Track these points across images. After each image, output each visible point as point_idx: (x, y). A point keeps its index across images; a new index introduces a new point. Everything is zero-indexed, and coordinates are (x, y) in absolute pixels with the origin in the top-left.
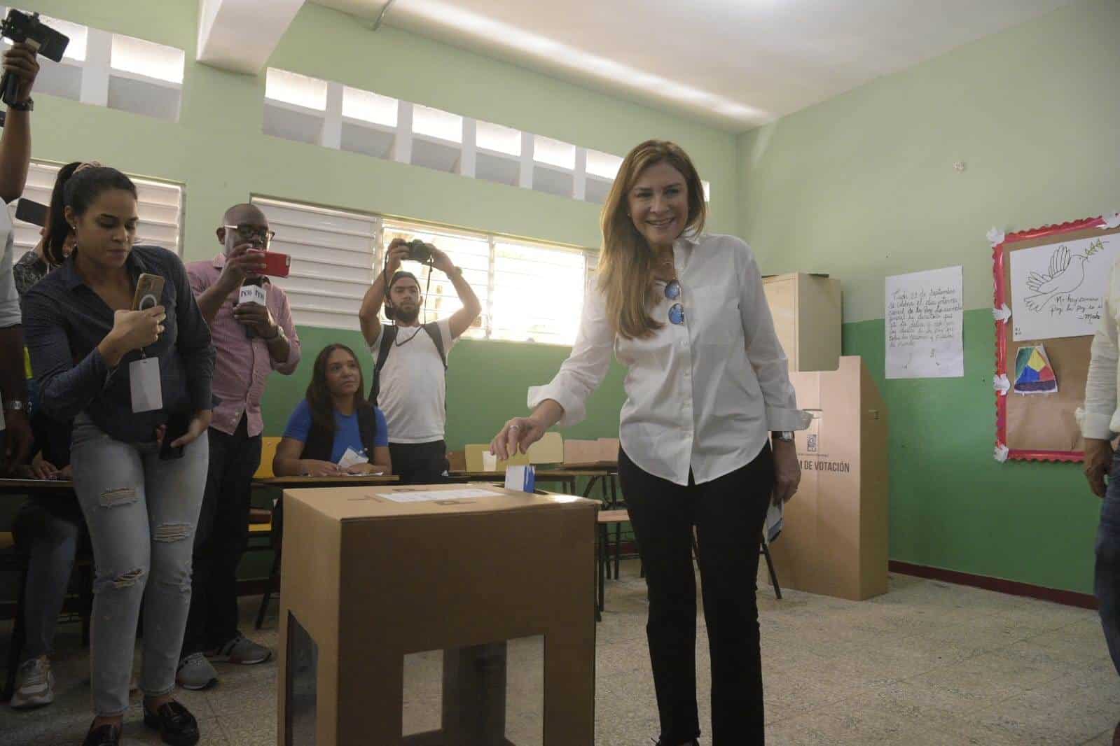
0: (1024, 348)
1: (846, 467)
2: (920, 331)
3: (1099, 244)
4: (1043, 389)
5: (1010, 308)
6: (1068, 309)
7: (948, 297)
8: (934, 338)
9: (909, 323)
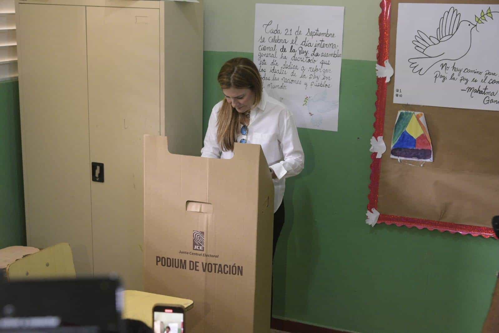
0: (404, 111)
1: (240, 270)
2: (293, 74)
3: (489, 13)
4: (419, 158)
5: (393, 66)
6: (452, 78)
7: (328, 40)
8: (309, 85)
9: (281, 62)
